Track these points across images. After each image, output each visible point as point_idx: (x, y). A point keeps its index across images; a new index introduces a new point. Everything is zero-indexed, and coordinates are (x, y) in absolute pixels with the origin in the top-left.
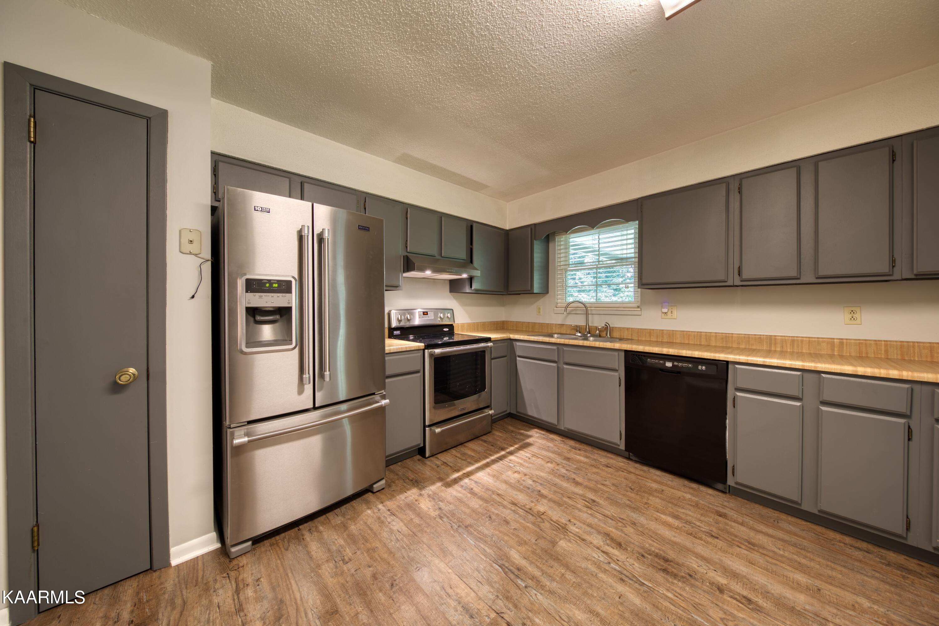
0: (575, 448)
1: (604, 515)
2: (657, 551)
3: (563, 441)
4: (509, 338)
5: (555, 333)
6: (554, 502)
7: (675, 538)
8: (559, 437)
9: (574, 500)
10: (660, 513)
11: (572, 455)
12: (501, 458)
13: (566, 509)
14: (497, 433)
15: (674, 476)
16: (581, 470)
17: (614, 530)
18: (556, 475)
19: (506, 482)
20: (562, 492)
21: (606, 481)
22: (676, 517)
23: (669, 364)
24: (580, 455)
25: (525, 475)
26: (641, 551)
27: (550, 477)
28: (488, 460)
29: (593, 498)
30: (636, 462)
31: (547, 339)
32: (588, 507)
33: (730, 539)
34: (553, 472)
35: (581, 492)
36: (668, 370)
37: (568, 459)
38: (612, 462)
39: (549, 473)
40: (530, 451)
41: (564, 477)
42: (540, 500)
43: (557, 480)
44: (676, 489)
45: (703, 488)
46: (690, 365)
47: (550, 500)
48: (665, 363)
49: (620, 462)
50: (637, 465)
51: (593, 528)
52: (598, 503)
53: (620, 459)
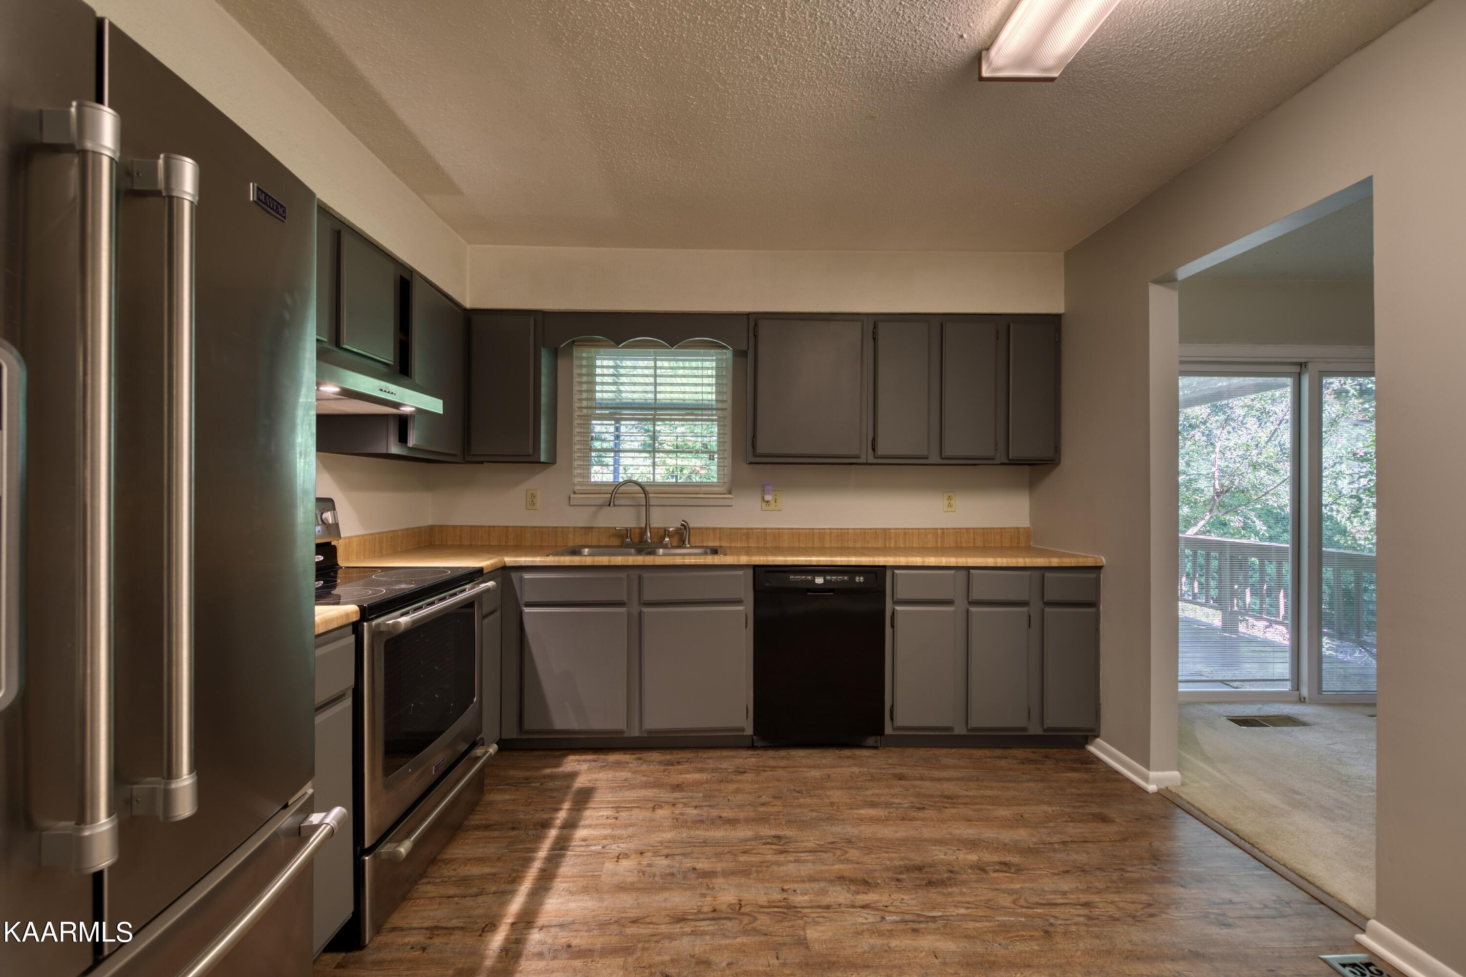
0: (670, 763)
1: (810, 852)
2: (902, 863)
3: (640, 759)
4: (500, 565)
5: (586, 547)
6: (733, 873)
7: (899, 834)
8: (625, 754)
9: (755, 851)
10: (856, 809)
11: (677, 778)
12: (561, 846)
13: (761, 875)
14: (498, 797)
15: (819, 748)
16: (715, 796)
17: (841, 866)
18: (688, 824)
19: (621, 888)
20: (727, 850)
21: (760, 797)
22: (873, 805)
23: (819, 580)
24: (689, 772)
25: (642, 853)
26: (891, 874)
27: (684, 834)
28: (537, 865)
29: (773, 833)
30: (765, 748)
31: (567, 560)
32: (782, 852)
33: (932, 804)
34: (679, 823)
35: (749, 834)
36: (819, 589)
37: (678, 787)
38: (738, 762)
39: (675, 827)
40: (602, 802)
41: (702, 821)
42: (711, 883)
43: (701, 833)
44: (838, 767)
45: (858, 752)
46: (846, 578)
47: (726, 874)
48: (814, 579)
49: (747, 759)
50: (771, 753)
51: (818, 881)
52: (785, 837)
53: (745, 753)
